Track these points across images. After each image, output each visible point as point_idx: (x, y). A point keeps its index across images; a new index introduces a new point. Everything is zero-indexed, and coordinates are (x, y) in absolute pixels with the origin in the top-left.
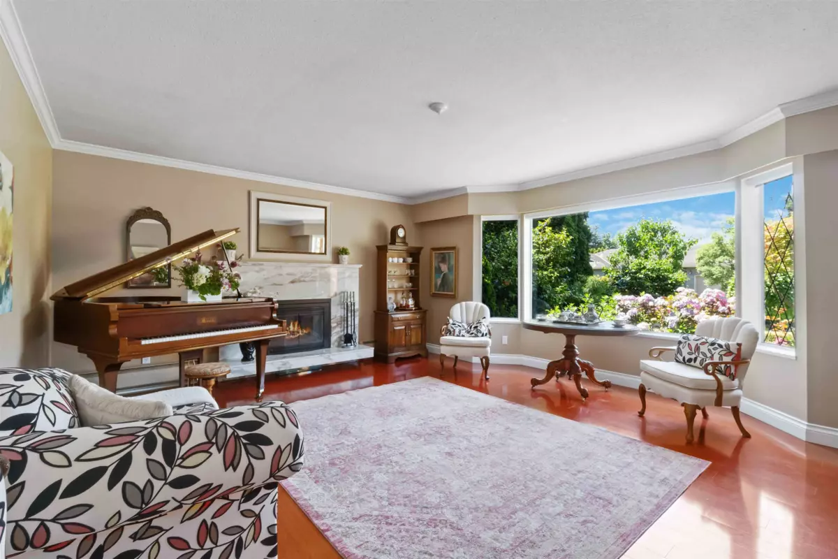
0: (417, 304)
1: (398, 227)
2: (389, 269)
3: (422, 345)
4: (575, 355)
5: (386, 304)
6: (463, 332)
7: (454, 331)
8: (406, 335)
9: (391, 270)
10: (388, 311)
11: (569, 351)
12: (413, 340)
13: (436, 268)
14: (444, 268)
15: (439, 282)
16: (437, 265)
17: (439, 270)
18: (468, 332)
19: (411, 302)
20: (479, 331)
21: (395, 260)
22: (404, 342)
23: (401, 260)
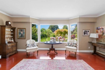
0: (14, 41)
1: (9, 21)
2: (6, 32)
3: (16, 50)
4: (53, 47)
5: (5, 42)
6: (31, 46)
7: (29, 46)
8: (12, 49)
9: (6, 33)
10: (6, 44)
11: (52, 47)
12: (14, 50)
13: (19, 33)
14: (22, 33)
15: (20, 36)
16: (19, 32)
17: (20, 33)
18: (32, 46)
19: (13, 41)
20: (34, 46)
21: (8, 30)
22: (11, 51)
23: (10, 30)
